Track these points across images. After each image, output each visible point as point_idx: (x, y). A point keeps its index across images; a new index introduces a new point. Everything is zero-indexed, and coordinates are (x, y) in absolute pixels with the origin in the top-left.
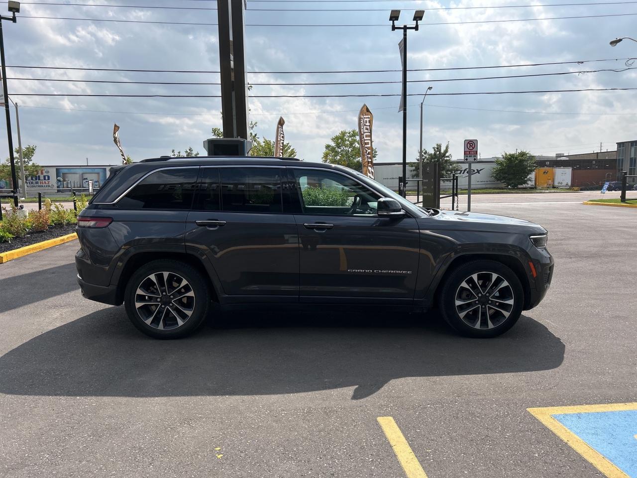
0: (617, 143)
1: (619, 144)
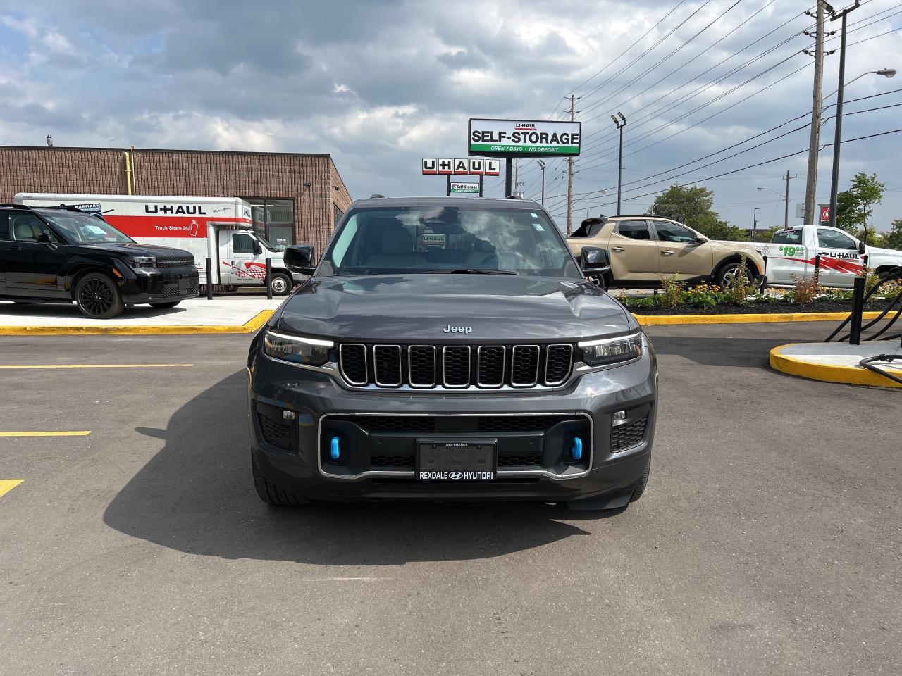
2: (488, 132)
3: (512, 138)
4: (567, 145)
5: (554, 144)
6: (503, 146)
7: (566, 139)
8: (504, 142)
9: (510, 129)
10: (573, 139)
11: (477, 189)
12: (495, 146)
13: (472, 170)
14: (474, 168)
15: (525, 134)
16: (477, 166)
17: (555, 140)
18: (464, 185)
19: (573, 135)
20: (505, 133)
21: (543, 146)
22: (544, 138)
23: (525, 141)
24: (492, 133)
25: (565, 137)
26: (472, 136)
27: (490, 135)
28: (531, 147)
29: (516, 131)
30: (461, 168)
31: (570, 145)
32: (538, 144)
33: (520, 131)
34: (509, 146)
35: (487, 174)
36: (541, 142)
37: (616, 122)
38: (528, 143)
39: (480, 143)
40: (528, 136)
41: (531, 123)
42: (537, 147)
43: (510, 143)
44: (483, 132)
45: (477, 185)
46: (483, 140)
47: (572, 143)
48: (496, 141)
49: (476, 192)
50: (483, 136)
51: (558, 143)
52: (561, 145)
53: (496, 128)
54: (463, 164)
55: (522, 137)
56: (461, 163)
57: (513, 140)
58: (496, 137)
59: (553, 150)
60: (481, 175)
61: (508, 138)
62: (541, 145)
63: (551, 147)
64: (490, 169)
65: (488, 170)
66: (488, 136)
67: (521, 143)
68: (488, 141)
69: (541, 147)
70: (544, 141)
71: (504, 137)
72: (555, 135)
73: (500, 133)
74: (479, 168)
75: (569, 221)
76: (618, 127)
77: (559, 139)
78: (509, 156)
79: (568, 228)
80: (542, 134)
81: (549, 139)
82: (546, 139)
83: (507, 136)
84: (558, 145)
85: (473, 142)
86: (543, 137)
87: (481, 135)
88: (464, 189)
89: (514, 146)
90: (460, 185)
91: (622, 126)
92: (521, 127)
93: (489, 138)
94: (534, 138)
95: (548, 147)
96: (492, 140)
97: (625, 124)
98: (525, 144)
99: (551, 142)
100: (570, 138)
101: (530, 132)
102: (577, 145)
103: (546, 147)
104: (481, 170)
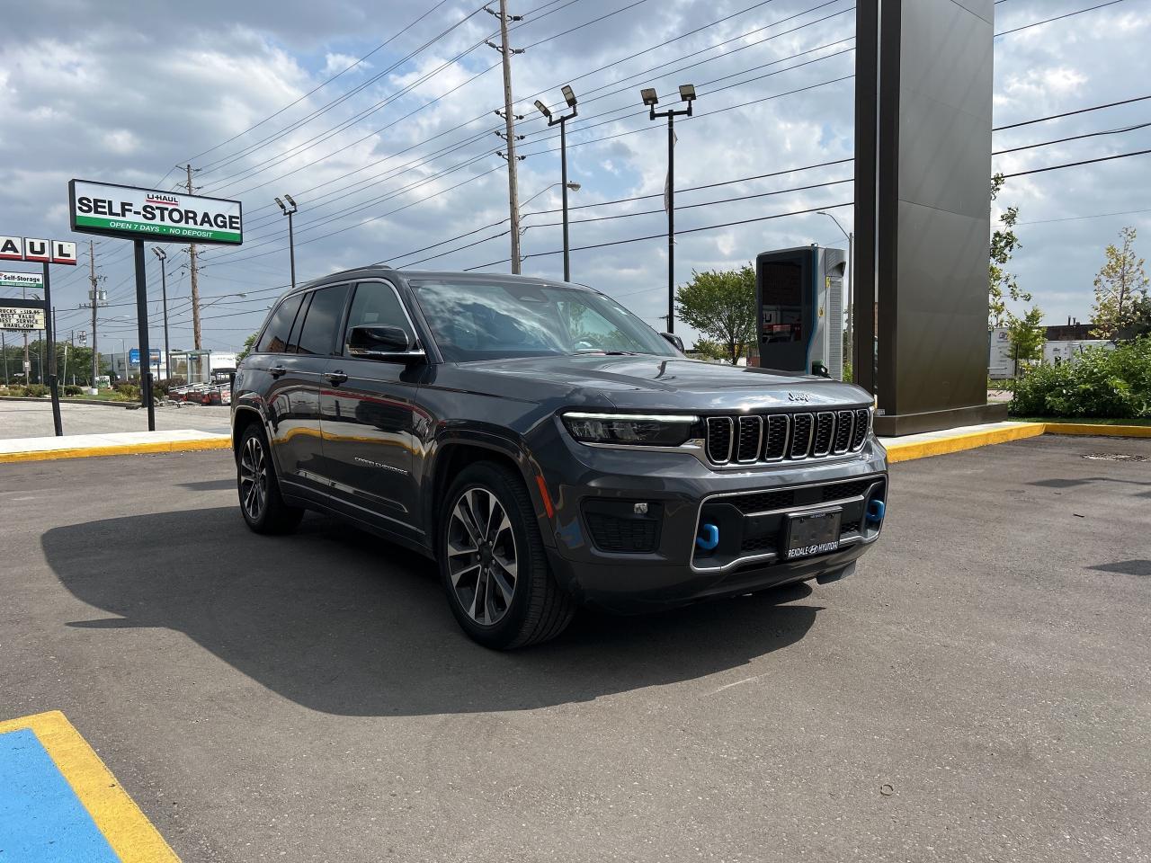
2: (104, 202)
3: (143, 213)
4: (223, 230)
5: (206, 226)
6: (129, 223)
7: (222, 222)
8: (130, 217)
9: (139, 201)
10: (231, 222)
11: (41, 282)
12: (116, 222)
13: (29, 254)
14: (32, 250)
15: (162, 210)
16: (37, 248)
17: (206, 222)
18: (16, 275)
19: (231, 217)
20: (131, 205)
21: (190, 228)
22: (191, 218)
23: (162, 219)
24: (110, 203)
25: (220, 219)
26: (78, 204)
27: (106, 205)
28: (173, 228)
29: (149, 204)
30: (9, 249)
31: (228, 230)
32: (183, 224)
33: (154, 205)
34: (139, 224)
35: (55, 262)
36: (187, 222)
37: (283, 206)
38: (168, 222)
39: (92, 214)
40: (166, 213)
41: (171, 196)
42: (181, 229)
43: (140, 219)
44: (96, 201)
45: (40, 277)
46: (96, 212)
47: (231, 227)
48: (118, 215)
49: (38, 286)
50: (96, 206)
51: (211, 225)
52: (215, 228)
53: (116, 197)
54: (12, 244)
55: (157, 213)
56: (9, 242)
57: (144, 216)
58: (117, 209)
59: (205, 235)
60: (46, 262)
61: (135, 213)
62: (186, 226)
63: (202, 231)
64: (61, 253)
65: (56, 256)
66: (104, 207)
67: (157, 221)
68: (105, 213)
69: (187, 229)
70: (191, 221)
71: (130, 210)
72: (206, 215)
73: (123, 205)
74: (42, 251)
75: (196, 332)
76: (285, 214)
77: (212, 221)
78: (139, 237)
79: (196, 342)
80: (187, 212)
81: (199, 219)
82: (194, 218)
83: (133, 209)
84: (212, 229)
85: (79, 213)
86: (188, 216)
87: (92, 205)
88: (16, 281)
89: (146, 225)
90: (9, 275)
91: (290, 213)
92: (155, 199)
93: (106, 210)
94: (176, 216)
95: (197, 230)
96: (111, 213)
97: (295, 211)
98: (162, 223)
99: (201, 224)
100: (227, 220)
101: (170, 207)
102: (238, 232)
103: (193, 229)
104: (46, 255)
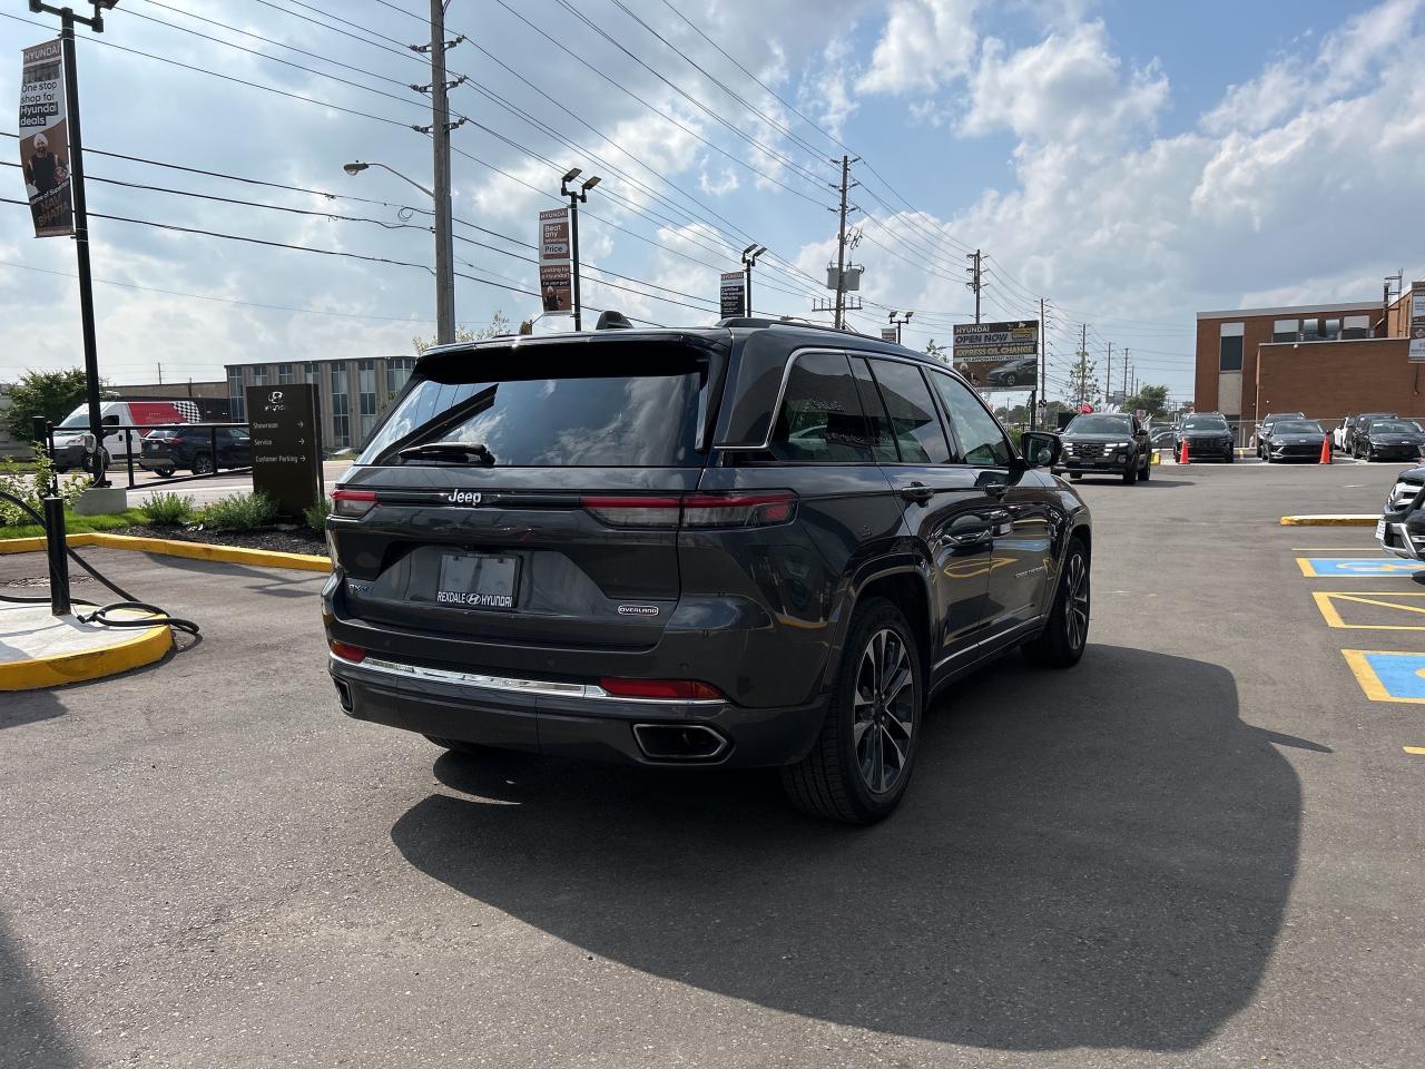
0: (226, 366)
1: (231, 369)
